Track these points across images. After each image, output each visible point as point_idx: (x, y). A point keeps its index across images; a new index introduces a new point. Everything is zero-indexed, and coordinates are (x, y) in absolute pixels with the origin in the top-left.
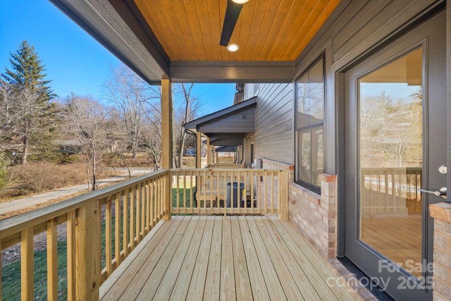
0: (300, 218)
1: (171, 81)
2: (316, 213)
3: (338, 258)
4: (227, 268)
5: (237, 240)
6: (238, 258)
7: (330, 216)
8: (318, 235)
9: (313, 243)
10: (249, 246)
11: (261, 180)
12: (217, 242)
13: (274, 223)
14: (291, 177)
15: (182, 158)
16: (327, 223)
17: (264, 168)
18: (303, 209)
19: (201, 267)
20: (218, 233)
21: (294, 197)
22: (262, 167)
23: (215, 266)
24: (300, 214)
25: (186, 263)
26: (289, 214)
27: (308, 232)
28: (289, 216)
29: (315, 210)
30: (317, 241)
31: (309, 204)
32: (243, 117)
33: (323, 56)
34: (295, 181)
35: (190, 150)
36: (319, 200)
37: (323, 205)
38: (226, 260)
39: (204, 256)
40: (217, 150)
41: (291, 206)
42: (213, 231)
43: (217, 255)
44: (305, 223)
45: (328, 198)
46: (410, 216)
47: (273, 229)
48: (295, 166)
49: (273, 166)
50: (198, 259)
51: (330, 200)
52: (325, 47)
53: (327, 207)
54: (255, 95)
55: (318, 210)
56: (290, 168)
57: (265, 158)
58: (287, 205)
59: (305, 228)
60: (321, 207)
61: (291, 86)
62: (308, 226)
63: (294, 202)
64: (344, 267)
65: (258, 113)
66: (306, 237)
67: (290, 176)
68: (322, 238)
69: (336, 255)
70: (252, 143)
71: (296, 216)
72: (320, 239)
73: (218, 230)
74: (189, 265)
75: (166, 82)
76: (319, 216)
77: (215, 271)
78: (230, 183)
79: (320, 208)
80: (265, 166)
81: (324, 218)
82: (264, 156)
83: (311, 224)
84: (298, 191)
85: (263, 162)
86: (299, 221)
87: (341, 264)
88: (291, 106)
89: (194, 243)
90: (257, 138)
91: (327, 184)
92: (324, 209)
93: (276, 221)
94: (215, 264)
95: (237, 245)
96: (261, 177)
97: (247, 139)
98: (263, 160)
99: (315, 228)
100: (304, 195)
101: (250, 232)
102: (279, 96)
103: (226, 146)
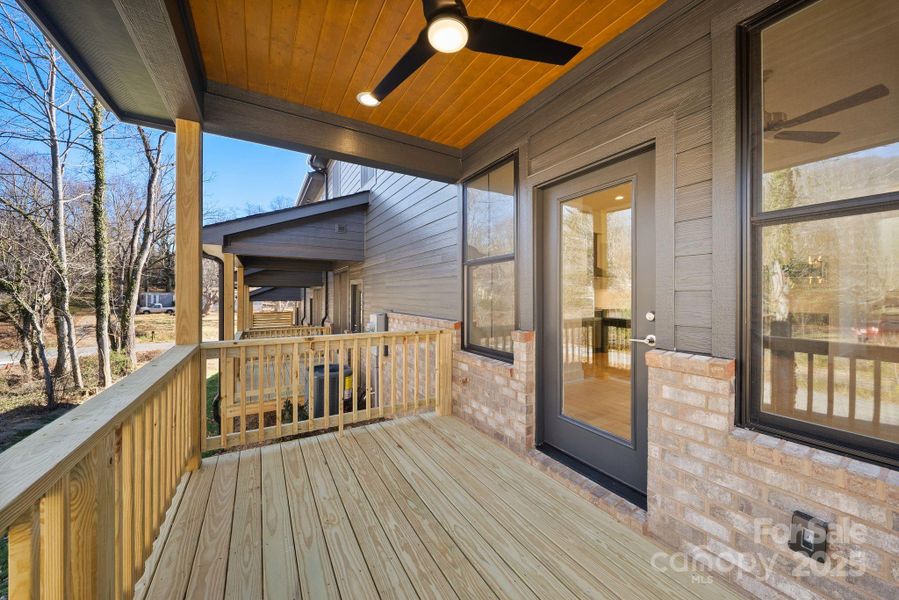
0: (475, 405)
1: (203, 129)
2: (506, 391)
3: (538, 448)
4: (390, 515)
5: (384, 466)
6: (402, 494)
7: (527, 390)
8: (509, 423)
9: (499, 437)
10: (408, 469)
11: (386, 354)
12: (347, 479)
13: (433, 423)
14: (457, 340)
15: (134, 319)
16: (524, 401)
17: (391, 330)
18: (481, 390)
19: (338, 531)
20: (340, 465)
21: (464, 373)
22: (386, 329)
23: (366, 520)
24: (476, 398)
25: (301, 536)
26: (454, 403)
27: (490, 424)
28: (454, 408)
29: (504, 386)
30: (508, 433)
31: (493, 379)
32: (340, 228)
33: (514, 157)
34: (463, 348)
35: (155, 296)
36: (511, 370)
37: (517, 377)
38: (381, 504)
39: (332, 510)
40: (254, 297)
41: (459, 388)
42: (326, 463)
43: (359, 502)
44: (485, 410)
45: (525, 366)
46: (587, 380)
47: (435, 433)
48: (462, 324)
49: (415, 325)
50: (324, 520)
51: (527, 368)
52: (517, 145)
53: (523, 379)
54: (366, 188)
55: (508, 386)
56: (456, 327)
57: (392, 311)
58: (449, 389)
59: (486, 418)
60: (515, 380)
61: (454, 189)
62: (492, 414)
63: (465, 382)
64: (547, 457)
65: (372, 225)
66: (487, 431)
67: (455, 339)
68: (516, 425)
69: (534, 444)
70: (354, 282)
71: (467, 404)
72: (512, 428)
73: (336, 459)
74: (311, 537)
75: (190, 126)
76: (511, 394)
77: (369, 528)
78: (322, 367)
79: (511, 382)
80: (394, 327)
81: (519, 394)
82: (392, 307)
83: (497, 409)
84: (470, 362)
85: (391, 320)
86: (474, 410)
87: (543, 455)
88: (455, 221)
89: (298, 496)
90: (370, 273)
91: (524, 345)
92: (518, 381)
93: (434, 420)
94: (364, 516)
95: (387, 472)
96: (386, 348)
97: (340, 274)
98: (390, 315)
99: (504, 414)
100: (484, 366)
101: (400, 446)
102: (428, 201)
103: (275, 288)
